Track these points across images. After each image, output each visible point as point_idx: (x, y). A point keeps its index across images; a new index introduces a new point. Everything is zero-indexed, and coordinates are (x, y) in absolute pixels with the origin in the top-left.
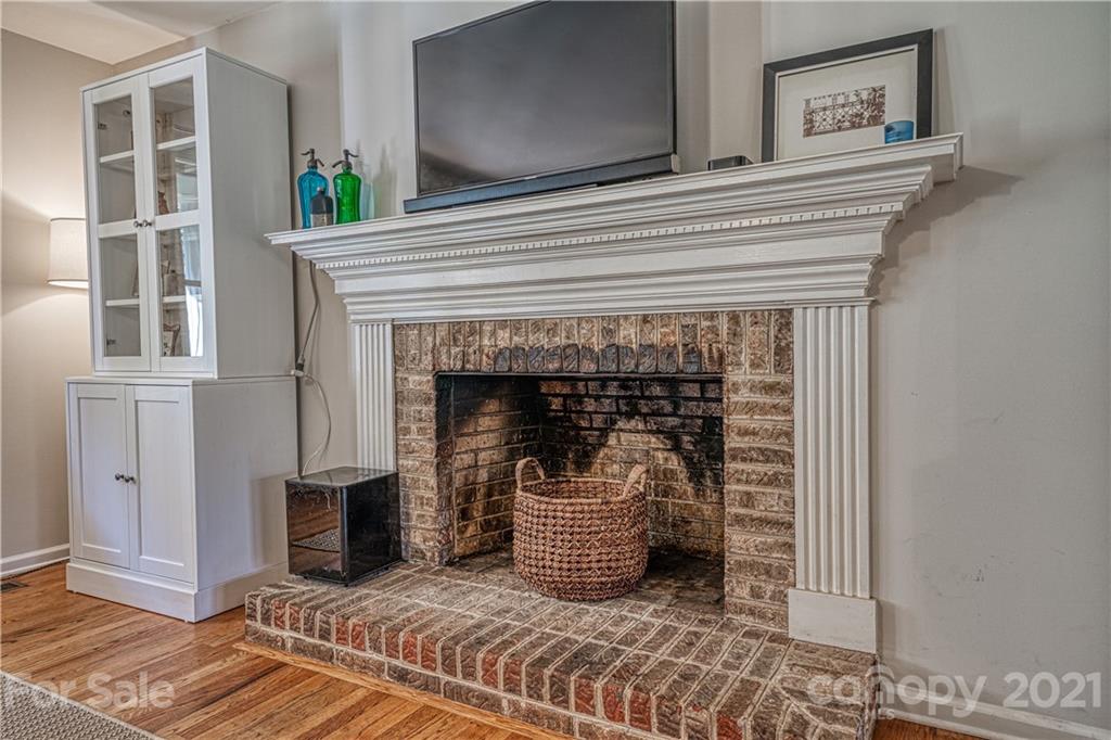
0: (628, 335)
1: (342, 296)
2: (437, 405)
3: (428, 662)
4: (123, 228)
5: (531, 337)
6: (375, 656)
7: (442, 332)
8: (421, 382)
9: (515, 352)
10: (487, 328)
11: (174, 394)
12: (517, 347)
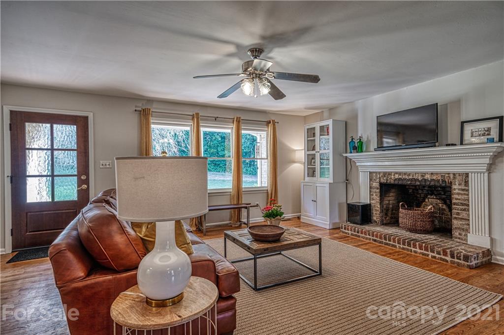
0: (428, 177)
1: (358, 166)
2: (380, 190)
3: (381, 238)
4: (313, 152)
5: (404, 177)
6: (369, 237)
7: (381, 174)
8: (376, 184)
9: (400, 179)
10: (393, 174)
11: (325, 185)
12: (400, 178)
